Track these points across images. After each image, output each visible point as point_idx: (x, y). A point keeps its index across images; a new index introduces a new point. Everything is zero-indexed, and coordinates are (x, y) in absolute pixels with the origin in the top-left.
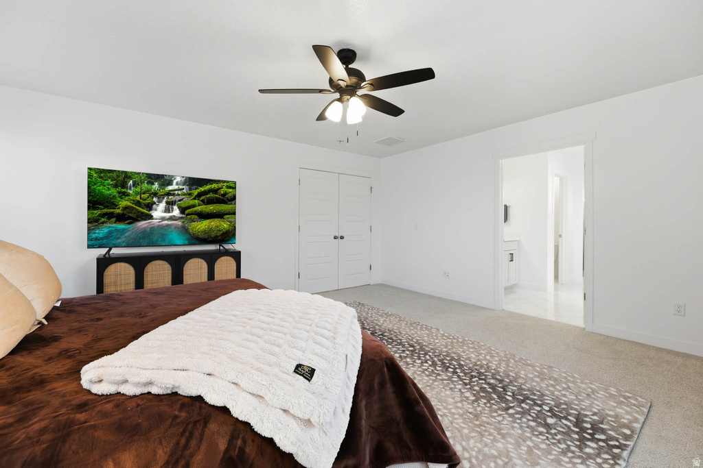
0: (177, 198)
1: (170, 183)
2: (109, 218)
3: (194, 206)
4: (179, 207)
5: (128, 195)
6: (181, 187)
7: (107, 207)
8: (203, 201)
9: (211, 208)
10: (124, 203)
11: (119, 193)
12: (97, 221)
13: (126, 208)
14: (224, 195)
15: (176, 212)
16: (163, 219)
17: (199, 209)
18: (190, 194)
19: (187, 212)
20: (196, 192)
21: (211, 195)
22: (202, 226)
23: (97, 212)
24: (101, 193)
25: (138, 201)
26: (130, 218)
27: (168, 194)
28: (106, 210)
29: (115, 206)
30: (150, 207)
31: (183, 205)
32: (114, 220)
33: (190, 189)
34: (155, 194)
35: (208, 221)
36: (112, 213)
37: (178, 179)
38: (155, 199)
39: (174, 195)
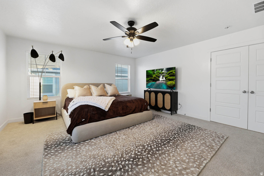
0: (164, 75)
1: (163, 70)
2: (151, 80)
3: (168, 77)
4: (165, 77)
5: (155, 74)
6: (165, 71)
7: (151, 77)
8: (169, 75)
9: (171, 78)
10: (154, 76)
11: (153, 73)
12: (149, 81)
13: (154, 77)
14: (174, 74)
15: (164, 79)
16: (162, 81)
17: (169, 78)
18: (167, 73)
19: (166, 78)
20: (168, 73)
21: (171, 74)
22: (169, 83)
23: (149, 78)
24: (149, 73)
25: (157, 75)
26: (155, 80)
27: (163, 73)
28: (150, 78)
29: (152, 76)
30: (159, 77)
31: (166, 77)
32: (152, 81)
33: (167, 72)
34: (160, 73)
35: (170, 81)
36: (152, 79)
37: (165, 69)
38: (160, 75)
39: (164, 73)
